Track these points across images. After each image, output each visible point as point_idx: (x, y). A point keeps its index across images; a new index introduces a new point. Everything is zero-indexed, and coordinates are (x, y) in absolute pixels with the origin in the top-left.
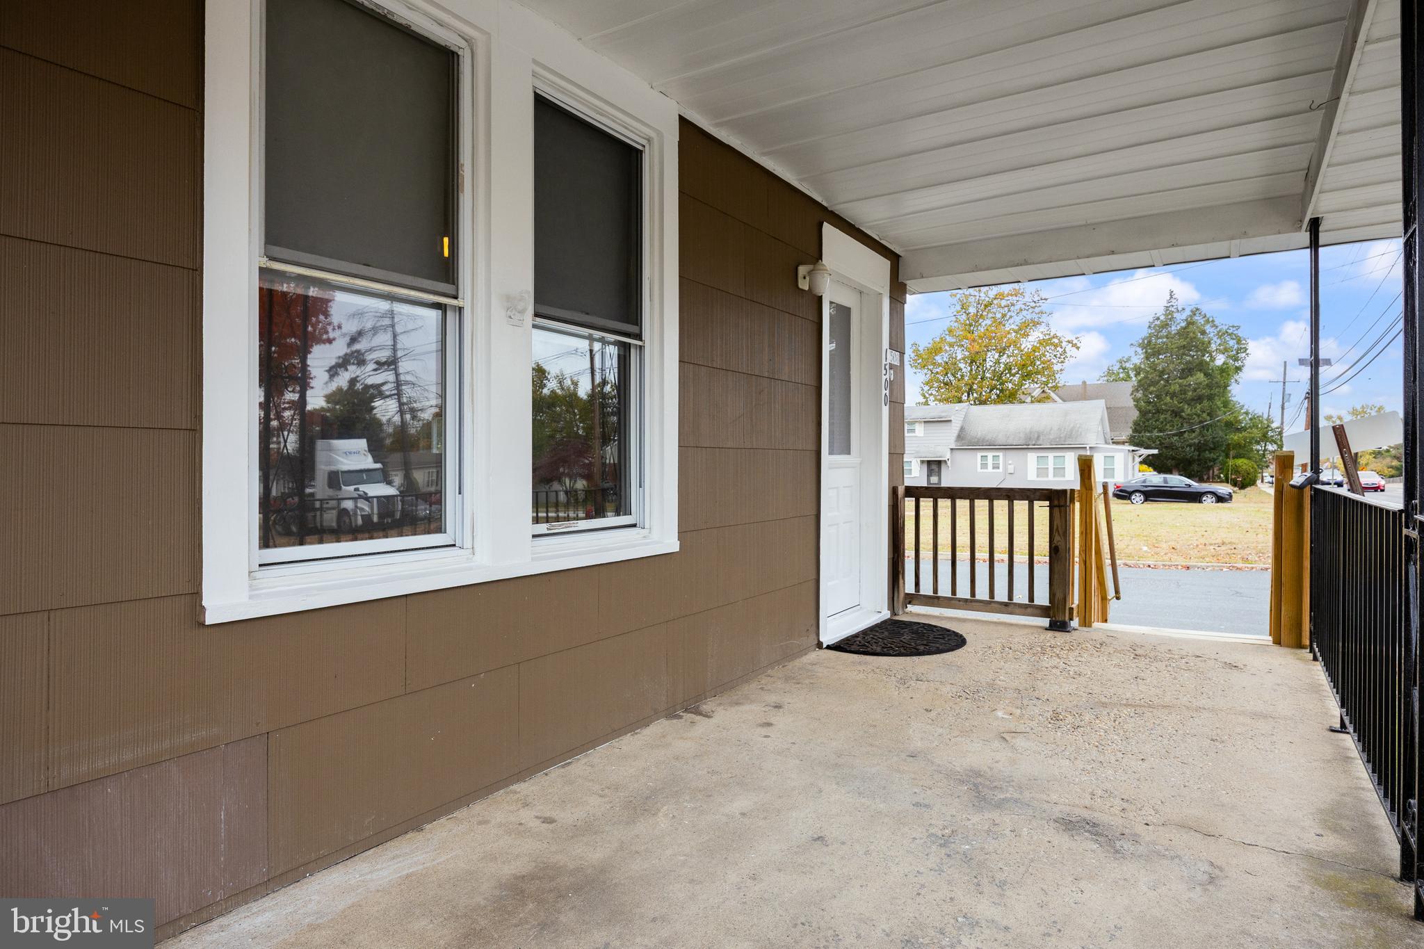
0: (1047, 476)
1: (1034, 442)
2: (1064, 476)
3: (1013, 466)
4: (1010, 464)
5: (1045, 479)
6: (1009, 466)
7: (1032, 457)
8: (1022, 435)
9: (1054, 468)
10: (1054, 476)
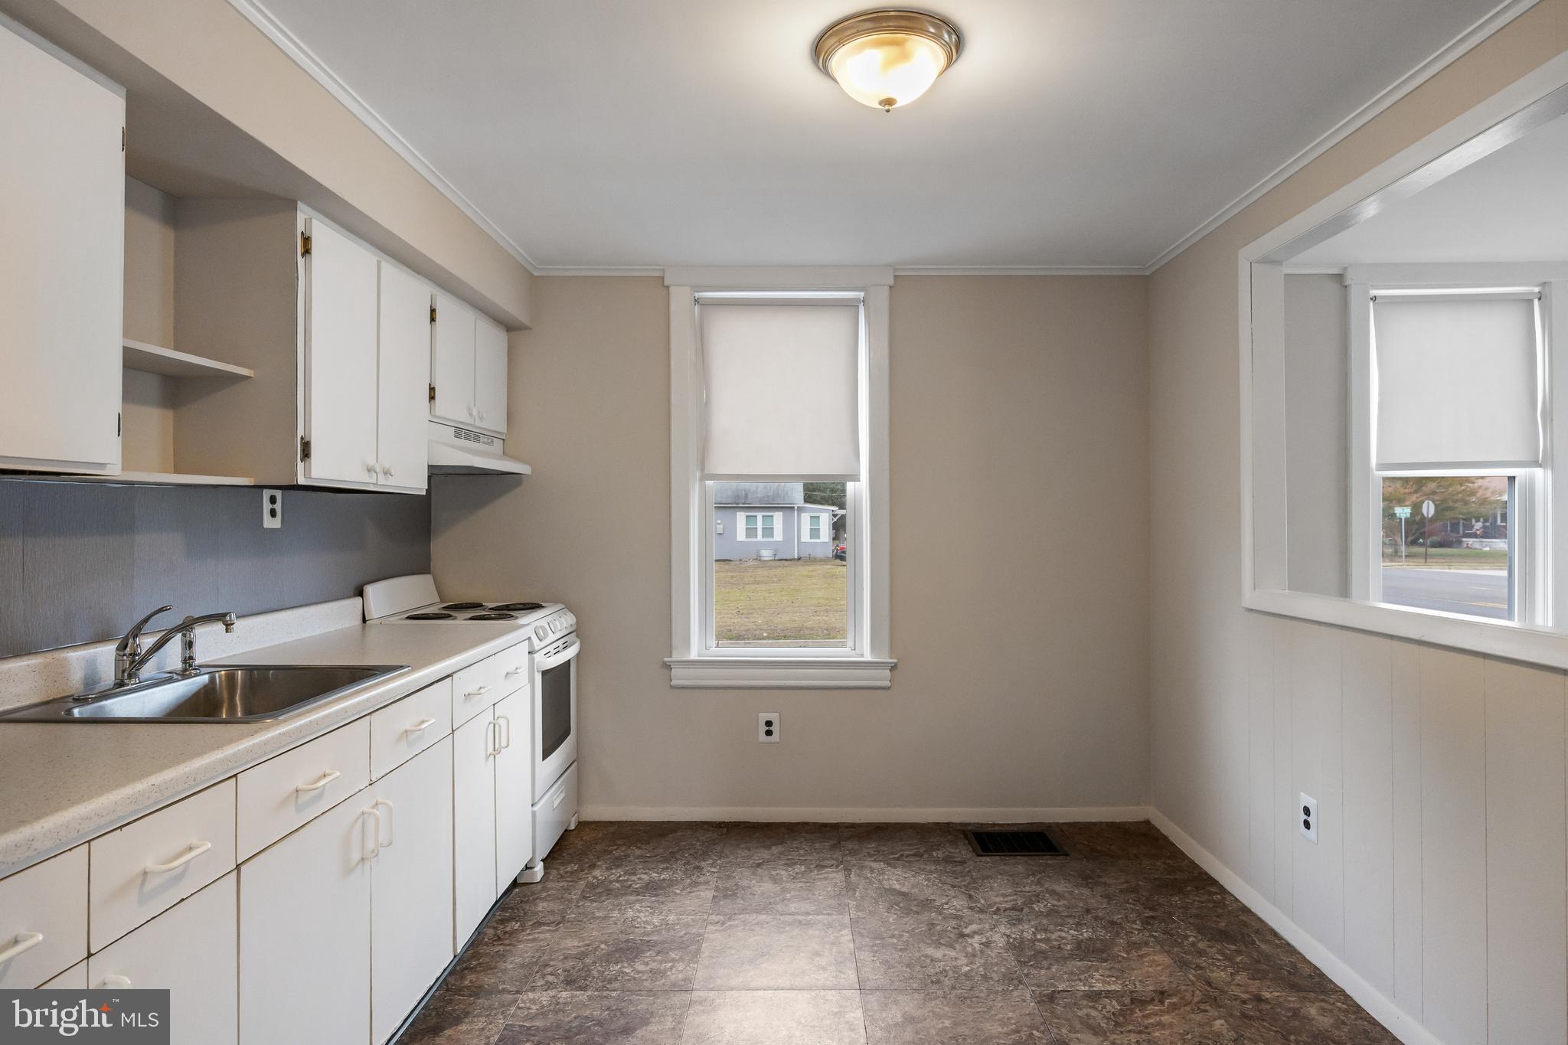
0: (756, 537)
1: (743, 501)
2: (773, 537)
3: (721, 526)
4: (719, 524)
5: (755, 540)
6: (718, 526)
7: (741, 517)
8: (730, 493)
9: (763, 528)
10: (763, 537)
